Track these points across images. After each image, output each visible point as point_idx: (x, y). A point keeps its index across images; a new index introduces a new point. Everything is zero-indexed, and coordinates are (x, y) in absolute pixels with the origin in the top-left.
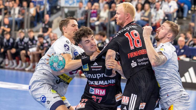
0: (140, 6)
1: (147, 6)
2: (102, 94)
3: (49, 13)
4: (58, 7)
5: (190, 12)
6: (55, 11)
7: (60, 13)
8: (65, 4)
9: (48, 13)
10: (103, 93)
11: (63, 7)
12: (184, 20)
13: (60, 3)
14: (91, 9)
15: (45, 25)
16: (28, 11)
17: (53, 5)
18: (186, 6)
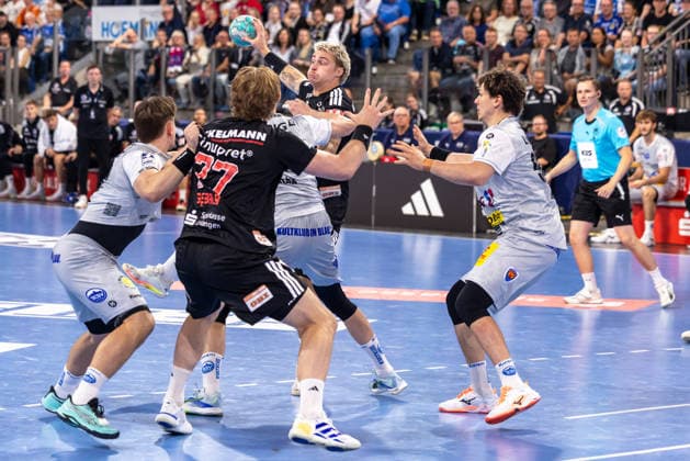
0: (285, 36)
5: (406, 45)
6: (78, 53)
7: (91, 57)
8: (103, 35)
12: (391, 65)
13: (91, 33)
14: (167, 46)
15: (61, 86)
16: (14, 54)
17: (74, 38)
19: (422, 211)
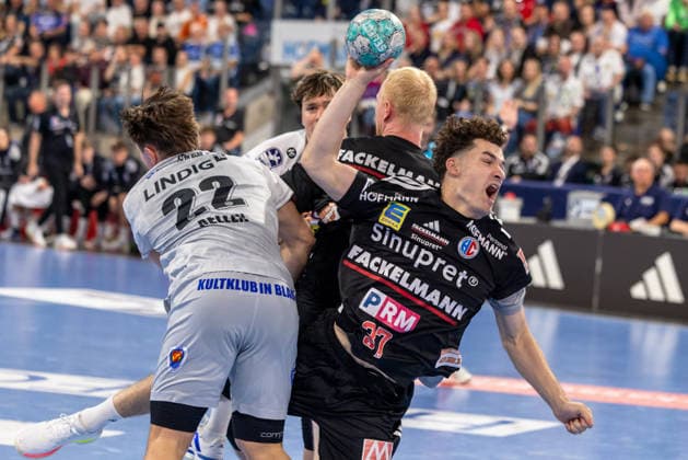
1: (531, 67)
2: (402, 326)
3: (237, 83)
4: (263, 67)
5: (662, 86)
6: (252, 78)
7: (268, 84)
8: (284, 57)
9: (231, 84)
10: (406, 321)
11: (278, 68)
12: (644, 111)
15: (225, 119)
16: (172, 77)
18: (649, 70)
19: (657, 295)
